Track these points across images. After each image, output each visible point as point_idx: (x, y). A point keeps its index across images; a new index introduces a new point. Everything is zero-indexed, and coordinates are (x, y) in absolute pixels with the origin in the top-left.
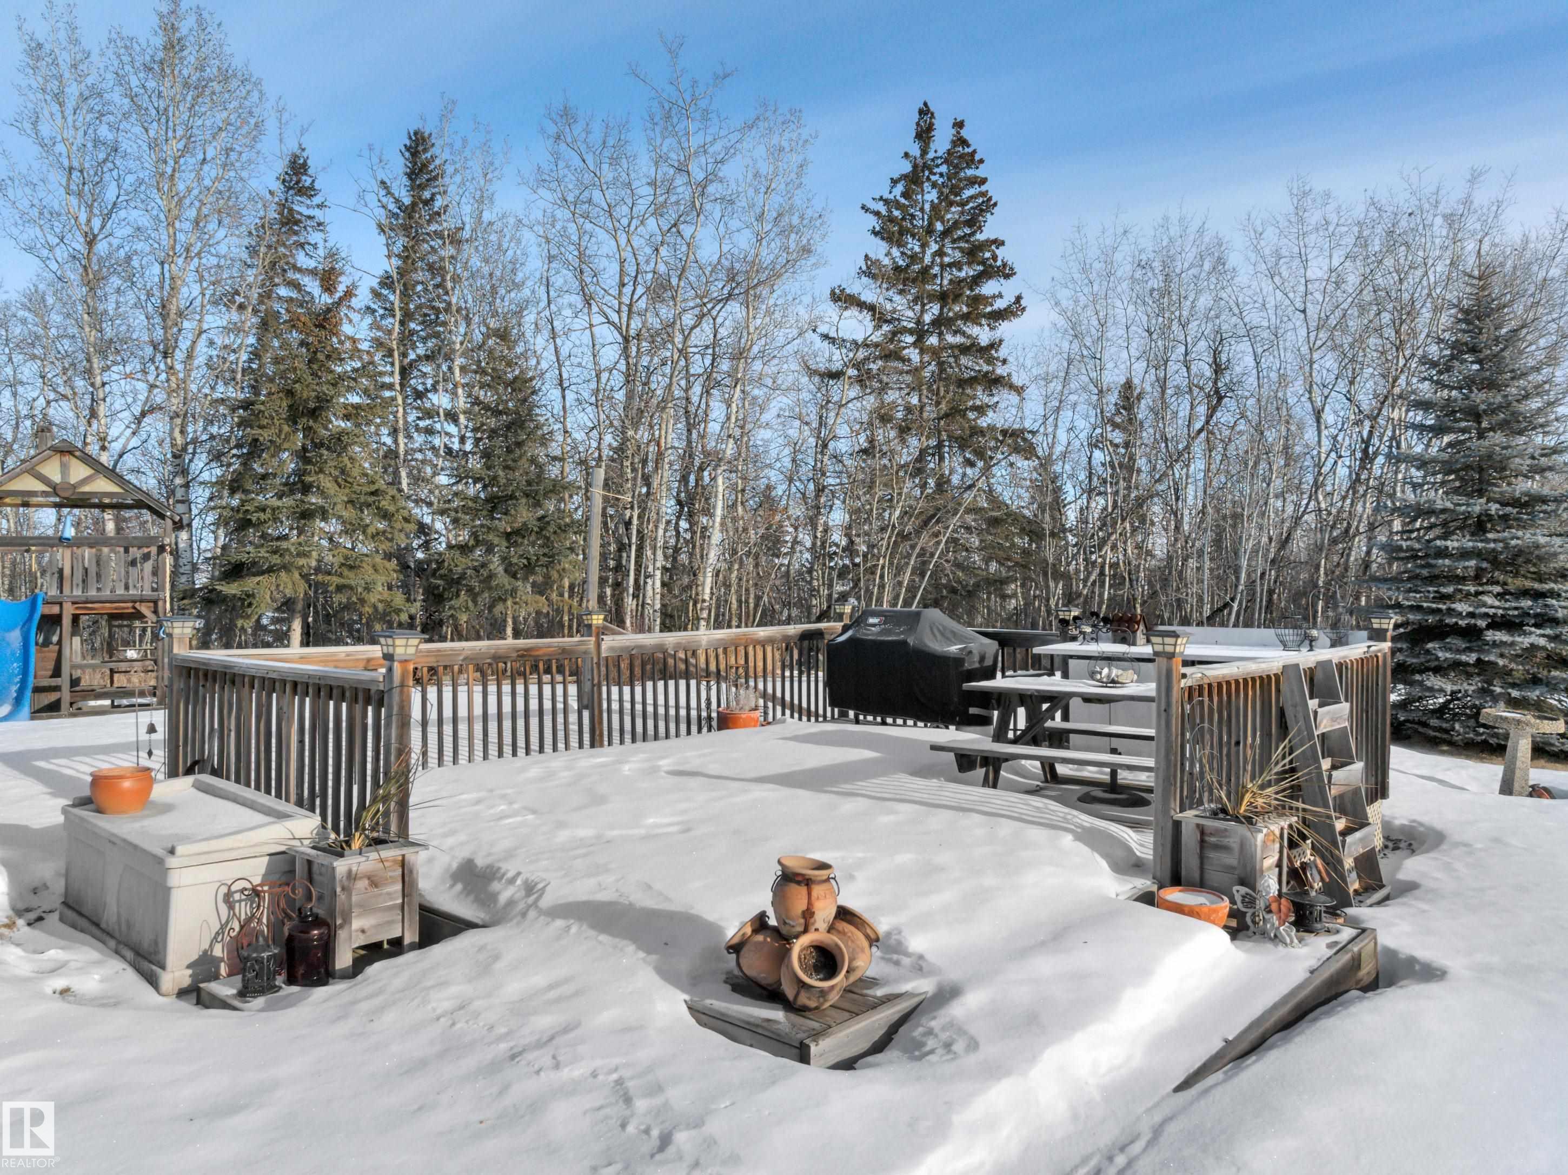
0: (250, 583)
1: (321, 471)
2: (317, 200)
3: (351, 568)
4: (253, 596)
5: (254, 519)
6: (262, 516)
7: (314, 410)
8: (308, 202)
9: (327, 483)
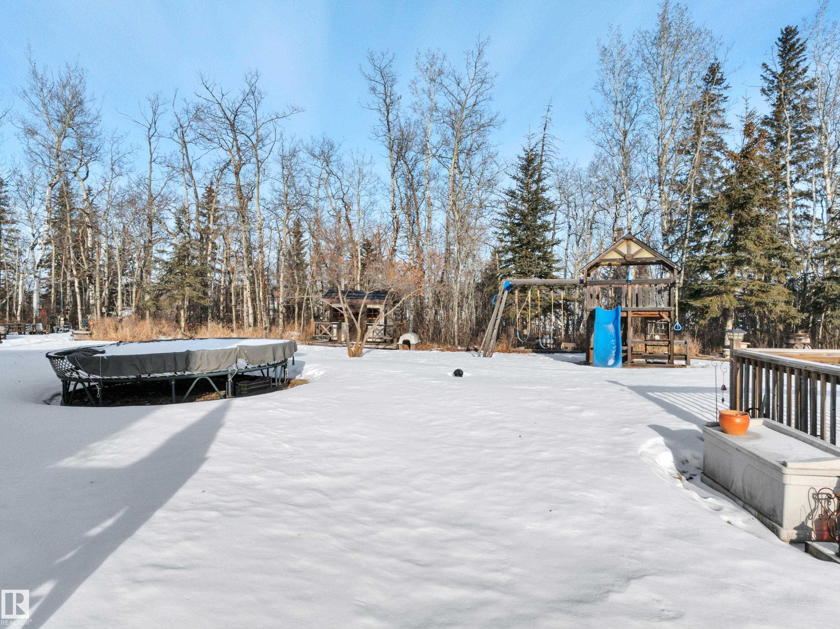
0: (707, 300)
1: (747, 238)
2: (724, 85)
3: (763, 292)
4: (709, 307)
5: (710, 267)
6: (715, 265)
7: (742, 204)
8: (719, 87)
9: (750, 245)
